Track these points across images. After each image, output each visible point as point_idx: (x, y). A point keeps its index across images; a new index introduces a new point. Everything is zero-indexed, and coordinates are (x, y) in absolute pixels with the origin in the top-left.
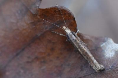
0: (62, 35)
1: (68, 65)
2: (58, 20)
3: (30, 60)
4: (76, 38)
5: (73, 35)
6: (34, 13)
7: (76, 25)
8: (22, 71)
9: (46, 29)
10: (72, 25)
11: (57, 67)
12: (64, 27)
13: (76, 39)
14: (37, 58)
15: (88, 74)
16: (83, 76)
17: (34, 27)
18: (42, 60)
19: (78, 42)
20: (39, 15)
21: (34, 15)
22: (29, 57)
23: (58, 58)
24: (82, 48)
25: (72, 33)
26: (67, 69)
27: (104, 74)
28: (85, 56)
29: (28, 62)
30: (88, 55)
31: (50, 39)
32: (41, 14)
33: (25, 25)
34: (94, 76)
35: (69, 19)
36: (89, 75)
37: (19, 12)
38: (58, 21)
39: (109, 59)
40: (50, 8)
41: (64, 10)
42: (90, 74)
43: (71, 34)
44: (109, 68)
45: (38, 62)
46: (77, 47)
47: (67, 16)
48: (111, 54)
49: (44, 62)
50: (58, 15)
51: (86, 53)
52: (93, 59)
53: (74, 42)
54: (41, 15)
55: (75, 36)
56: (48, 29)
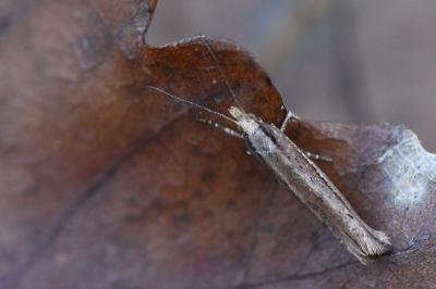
0: (232, 133)
1: (270, 230)
2: (215, 82)
3: (136, 212)
4: (279, 146)
5: (268, 139)
6: (131, 57)
7: (279, 98)
8: (112, 250)
9: (176, 110)
10: (263, 99)
11: (230, 235)
12: (234, 111)
13: (278, 151)
14: (159, 206)
15: (337, 264)
16: (322, 269)
17: (137, 100)
18: (179, 212)
19: (287, 162)
20: (147, 66)
21: (133, 61)
22: (131, 202)
23: (231, 203)
24: (303, 182)
25: (264, 130)
26: (267, 244)
27: (392, 267)
28: (316, 208)
29: (130, 219)
30: (327, 207)
31: (194, 143)
32: (153, 62)
33: (107, 91)
34: (357, 274)
35: (249, 81)
36: (339, 268)
37: (86, 44)
38: (216, 85)
39: (407, 209)
40: (178, 45)
41: (227, 51)
42: (344, 262)
43: (260, 133)
44: (406, 246)
45: (162, 221)
46: (285, 178)
47: (242, 69)
48: (413, 190)
49: (186, 219)
50: (212, 67)
51: (320, 199)
52: (345, 220)
53: (271, 163)
54: (152, 65)
55: (274, 140)
56: (182, 112)
